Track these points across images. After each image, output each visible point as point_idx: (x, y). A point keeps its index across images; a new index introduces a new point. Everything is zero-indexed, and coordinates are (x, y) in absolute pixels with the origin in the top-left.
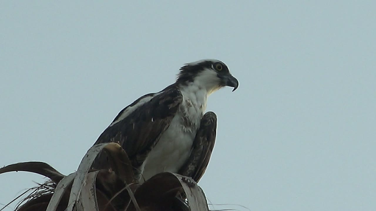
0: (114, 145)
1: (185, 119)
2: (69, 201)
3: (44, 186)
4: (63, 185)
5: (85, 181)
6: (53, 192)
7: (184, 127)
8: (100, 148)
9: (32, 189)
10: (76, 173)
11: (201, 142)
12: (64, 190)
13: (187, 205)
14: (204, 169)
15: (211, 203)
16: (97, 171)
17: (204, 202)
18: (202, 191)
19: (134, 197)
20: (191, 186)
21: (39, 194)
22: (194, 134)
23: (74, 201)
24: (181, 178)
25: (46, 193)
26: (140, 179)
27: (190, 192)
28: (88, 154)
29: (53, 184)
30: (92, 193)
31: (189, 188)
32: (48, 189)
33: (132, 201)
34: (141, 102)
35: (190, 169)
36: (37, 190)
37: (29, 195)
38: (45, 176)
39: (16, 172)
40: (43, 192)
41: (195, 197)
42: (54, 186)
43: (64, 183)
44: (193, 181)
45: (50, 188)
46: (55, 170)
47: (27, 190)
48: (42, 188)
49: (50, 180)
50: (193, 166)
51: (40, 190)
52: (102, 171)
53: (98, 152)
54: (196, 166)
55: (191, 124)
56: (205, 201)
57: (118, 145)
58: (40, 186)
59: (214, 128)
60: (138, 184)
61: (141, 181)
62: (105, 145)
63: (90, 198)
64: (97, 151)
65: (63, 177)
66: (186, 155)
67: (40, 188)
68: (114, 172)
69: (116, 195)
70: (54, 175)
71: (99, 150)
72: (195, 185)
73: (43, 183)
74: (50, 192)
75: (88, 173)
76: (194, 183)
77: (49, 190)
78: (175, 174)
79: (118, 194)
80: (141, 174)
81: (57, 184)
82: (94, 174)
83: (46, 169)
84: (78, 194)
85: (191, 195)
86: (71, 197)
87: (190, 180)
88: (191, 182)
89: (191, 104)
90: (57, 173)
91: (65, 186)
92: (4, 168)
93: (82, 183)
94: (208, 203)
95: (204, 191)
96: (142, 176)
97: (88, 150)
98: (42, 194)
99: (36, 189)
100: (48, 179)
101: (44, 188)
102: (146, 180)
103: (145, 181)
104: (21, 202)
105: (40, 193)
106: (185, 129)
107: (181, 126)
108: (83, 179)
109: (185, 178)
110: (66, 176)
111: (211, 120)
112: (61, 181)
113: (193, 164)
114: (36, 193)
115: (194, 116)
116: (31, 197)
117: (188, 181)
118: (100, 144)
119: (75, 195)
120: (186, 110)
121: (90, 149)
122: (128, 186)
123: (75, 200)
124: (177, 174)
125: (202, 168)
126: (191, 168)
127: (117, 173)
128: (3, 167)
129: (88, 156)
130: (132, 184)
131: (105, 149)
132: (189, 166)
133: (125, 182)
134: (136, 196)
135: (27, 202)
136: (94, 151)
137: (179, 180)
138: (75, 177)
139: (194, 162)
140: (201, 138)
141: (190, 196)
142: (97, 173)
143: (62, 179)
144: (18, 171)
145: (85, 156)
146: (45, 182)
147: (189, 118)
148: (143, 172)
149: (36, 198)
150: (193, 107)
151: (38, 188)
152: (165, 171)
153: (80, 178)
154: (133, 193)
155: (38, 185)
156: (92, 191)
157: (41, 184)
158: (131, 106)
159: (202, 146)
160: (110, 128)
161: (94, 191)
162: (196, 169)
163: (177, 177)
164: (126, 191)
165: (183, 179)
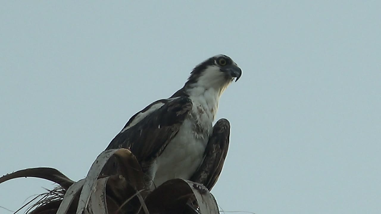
0: (124, 151)
1: (197, 125)
2: (78, 207)
3: (54, 193)
4: (73, 191)
5: (95, 187)
6: (62, 199)
7: (196, 133)
8: (110, 155)
9: (42, 195)
10: (85, 180)
11: (214, 149)
12: (73, 196)
13: (199, 212)
14: (217, 177)
15: (222, 210)
16: (107, 178)
17: (215, 209)
18: (214, 197)
19: (145, 204)
20: (202, 192)
21: (48, 201)
22: (206, 141)
23: (82, 208)
24: (193, 185)
25: (55, 199)
26: (151, 185)
27: (202, 199)
28: (98, 160)
29: (63, 190)
30: (102, 199)
31: (200, 194)
32: (57, 195)
33: (142, 207)
34: (153, 108)
35: (202, 177)
36: (47, 196)
37: (38, 201)
38: (54, 183)
39: (25, 177)
40: (52, 198)
41: (206, 204)
42: (64, 192)
43: (74, 190)
44: (204, 188)
45: (59, 194)
46: (65, 177)
47: (37, 196)
48: (52, 194)
49: (59, 186)
50: (206, 174)
51: (49, 196)
52: (113, 177)
53: (109, 158)
54: (209, 174)
55: (203, 131)
56: (217, 208)
57: (129, 150)
58: (50, 192)
59: (227, 136)
60: (149, 190)
61: (151, 187)
62: (115, 151)
63: (100, 205)
64: (107, 157)
65: (73, 183)
66: (198, 162)
67: (49, 194)
68: (124, 178)
69: (127, 201)
70: (64, 181)
71: (109, 156)
72: (206, 192)
73: (53, 190)
74: (60, 199)
75: (98, 179)
76: (205, 189)
77: (59, 196)
78: (186, 181)
79: (128, 200)
80: (152, 181)
81: (67, 190)
82: (104, 181)
83: (55, 175)
84: (87, 202)
85: (203, 202)
86: (79, 203)
87: (201, 187)
88: (203, 189)
89: (203, 110)
90: (66, 179)
91: (75, 193)
92: (13, 173)
93: (91, 189)
94: (219, 210)
95: (215, 198)
96: (153, 182)
97: (98, 156)
98: (52, 200)
99: (45, 195)
100: (57, 185)
101: (53, 194)
102: (157, 187)
103: (155, 187)
104: (30, 208)
105: (49, 199)
106: (197, 135)
107: (193, 132)
108: (93, 186)
109: (196, 185)
110: (76, 182)
111: (225, 128)
112: (70, 187)
113: (206, 172)
114: (45, 199)
115: (206, 123)
116: (40, 204)
117: (200, 188)
118: (110, 150)
119: (84, 202)
120: (198, 117)
121: (100, 155)
122: (138, 192)
123: (84, 207)
124: (189, 181)
125: (214, 176)
126: (204, 176)
127: (127, 179)
128: (11, 173)
129: (97, 162)
130: (143, 190)
131: (115, 155)
132: (202, 174)
133: (136, 188)
134: (147, 202)
135: (36, 209)
136: (104, 158)
137: (191, 187)
138: (84, 183)
139: (207, 170)
140: (214, 146)
141: (201, 203)
142: (107, 179)
143: (72, 186)
144: (27, 177)
145: (95, 162)
146: (54, 188)
147: (202, 125)
148: (154, 178)
149: (45, 204)
150: (205, 113)
151: (48, 194)
152: (176, 178)
153: (90, 185)
154: (143, 199)
155: (47, 191)
156: (102, 197)
157: (51, 190)
158: (142, 112)
159: (215, 154)
160: (121, 134)
161: (104, 197)
162: (209, 177)
163: (189, 184)
164: (136, 198)
165: (195, 186)
